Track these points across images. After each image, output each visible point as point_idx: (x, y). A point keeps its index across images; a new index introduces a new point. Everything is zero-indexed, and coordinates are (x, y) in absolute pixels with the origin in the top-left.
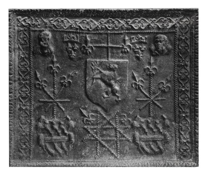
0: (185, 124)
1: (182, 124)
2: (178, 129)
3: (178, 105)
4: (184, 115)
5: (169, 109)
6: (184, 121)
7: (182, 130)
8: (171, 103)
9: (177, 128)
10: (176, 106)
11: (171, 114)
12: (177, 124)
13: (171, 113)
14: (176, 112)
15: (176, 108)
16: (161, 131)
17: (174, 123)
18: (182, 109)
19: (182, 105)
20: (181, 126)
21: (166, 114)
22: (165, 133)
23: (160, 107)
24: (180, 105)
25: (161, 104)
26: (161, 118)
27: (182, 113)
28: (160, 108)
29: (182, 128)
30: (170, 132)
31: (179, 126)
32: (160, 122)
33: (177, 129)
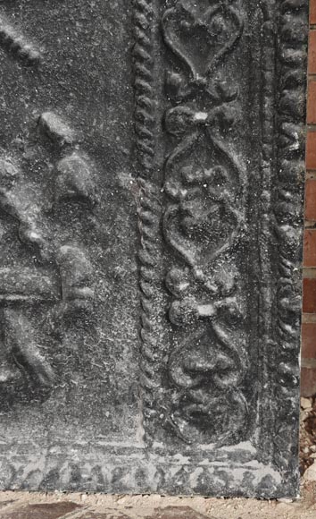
0: (205, 180)
1: (185, 184)
2: (155, 219)
3: (161, 34)
4: (200, 116)
5: (95, 73)
6: (203, 160)
7: (183, 231)
8: (106, 26)
9: (146, 214)
10: (140, 41)
11: (111, 109)
12: (149, 186)
13: (107, 97)
14: (142, 91)
15: (142, 60)
16: (34, 235)
17: (126, 179)
18: (185, 70)
19: (184, 35)
20: (176, 200)
21: (70, 107)
22: (64, 249)
23: (26, 56)
24: (172, 39)
25: (31, 33)
26: (33, 143)
27: (185, 100)
28: (25, 60)
29: (182, 214)
30: (104, 240)
31: (168, 198)
32: (26, 166)
33: (147, 223)
